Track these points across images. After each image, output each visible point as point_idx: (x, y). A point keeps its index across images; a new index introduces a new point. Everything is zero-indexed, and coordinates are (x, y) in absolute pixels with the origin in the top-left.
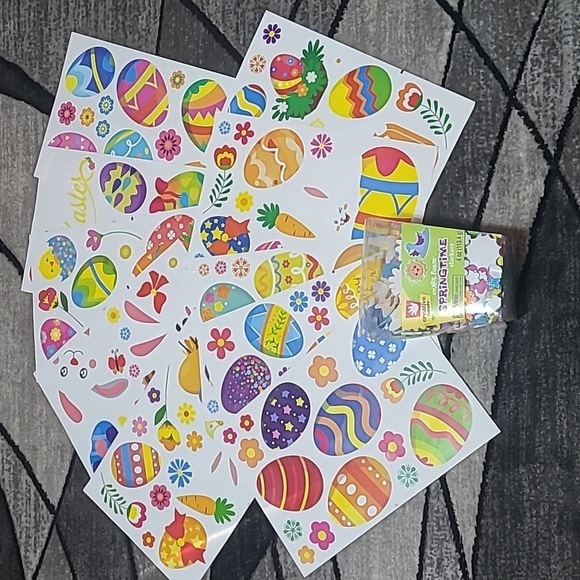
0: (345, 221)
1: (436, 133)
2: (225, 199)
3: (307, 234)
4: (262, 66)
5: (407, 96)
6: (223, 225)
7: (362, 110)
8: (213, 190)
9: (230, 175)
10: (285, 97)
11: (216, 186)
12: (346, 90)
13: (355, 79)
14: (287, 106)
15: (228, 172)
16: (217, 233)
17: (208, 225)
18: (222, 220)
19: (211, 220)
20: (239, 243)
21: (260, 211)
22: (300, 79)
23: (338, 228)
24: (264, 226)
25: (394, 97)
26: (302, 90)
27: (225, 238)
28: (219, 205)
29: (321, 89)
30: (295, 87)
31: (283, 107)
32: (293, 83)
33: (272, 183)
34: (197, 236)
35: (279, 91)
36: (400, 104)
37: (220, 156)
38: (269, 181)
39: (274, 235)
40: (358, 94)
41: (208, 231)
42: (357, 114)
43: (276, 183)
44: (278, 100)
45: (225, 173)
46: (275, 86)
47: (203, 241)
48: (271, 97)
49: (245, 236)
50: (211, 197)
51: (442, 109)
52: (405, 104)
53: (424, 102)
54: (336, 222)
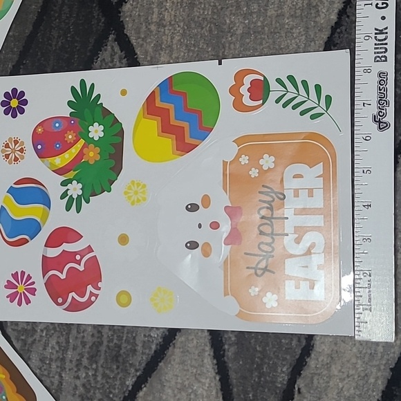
1: (313, 117)
4: (22, 150)
5: (244, 90)
7: (188, 140)
10: (71, 174)
12: (153, 124)
13: (159, 103)
14: (80, 185)
22: (82, 142)
25: (226, 100)
26: (91, 154)
29: (118, 140)
30: (81, 155)
31: (75, 189)
32: (74, 151)
35: (60, 171)
36: (239, 106)
40: (173, 121)
42: (184, 147)
44: (64, 184)
46: (51, 166)
48: (53, 184)
51: (304, 83)
52: (247, 101)
53: (273, 85)
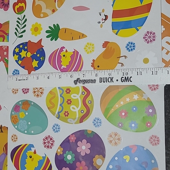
0: (105, 20)
2: (24, 31)
3: (81, 36)
6: (26, 48)
8: (16, 29)
9: (25, 16)
11: (17, 25)
15: (23, 15)
16: (23, 54)
17: (17, 50)
18: (25, 44)
19: (18, 46)
20: (38, 55)
21: (47, 32)
23: (101, 26)
24: (51, 40)
27: (29, 55)
28: (21, 36)
33: (51, 12)
34: (12, 59)
37: (17, 7)
38: (49, 12)
39: (59, 43)
41: (18, 54)
43: (54, 11)
45: (21, 16)
47: (16, 61)
49: (41, 50)
50: (16, 33)
54: (99, 22)
